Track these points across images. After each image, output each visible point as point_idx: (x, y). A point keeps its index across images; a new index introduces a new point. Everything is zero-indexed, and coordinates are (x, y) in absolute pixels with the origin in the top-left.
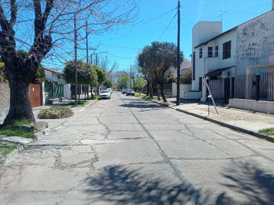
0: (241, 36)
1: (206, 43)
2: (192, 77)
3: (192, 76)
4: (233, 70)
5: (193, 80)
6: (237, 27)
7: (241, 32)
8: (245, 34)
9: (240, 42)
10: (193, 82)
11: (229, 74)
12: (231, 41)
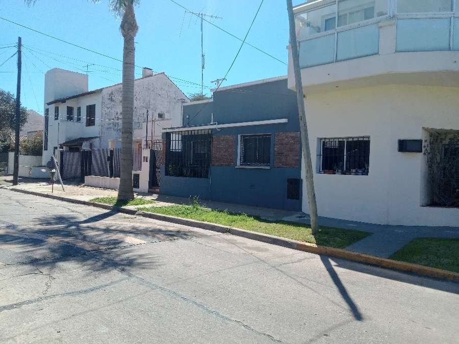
0: (107, 102)
1: (63, 101)
2: (43, 145)
3: (44, 143)
4: (96, 142)
5: (45, 150)
6: (101, 90)
7: (107, 97)
8: (112, 100)
9: (106, 109)
10: (44, 152)
11: (91, 145)
12: (95, 105)
